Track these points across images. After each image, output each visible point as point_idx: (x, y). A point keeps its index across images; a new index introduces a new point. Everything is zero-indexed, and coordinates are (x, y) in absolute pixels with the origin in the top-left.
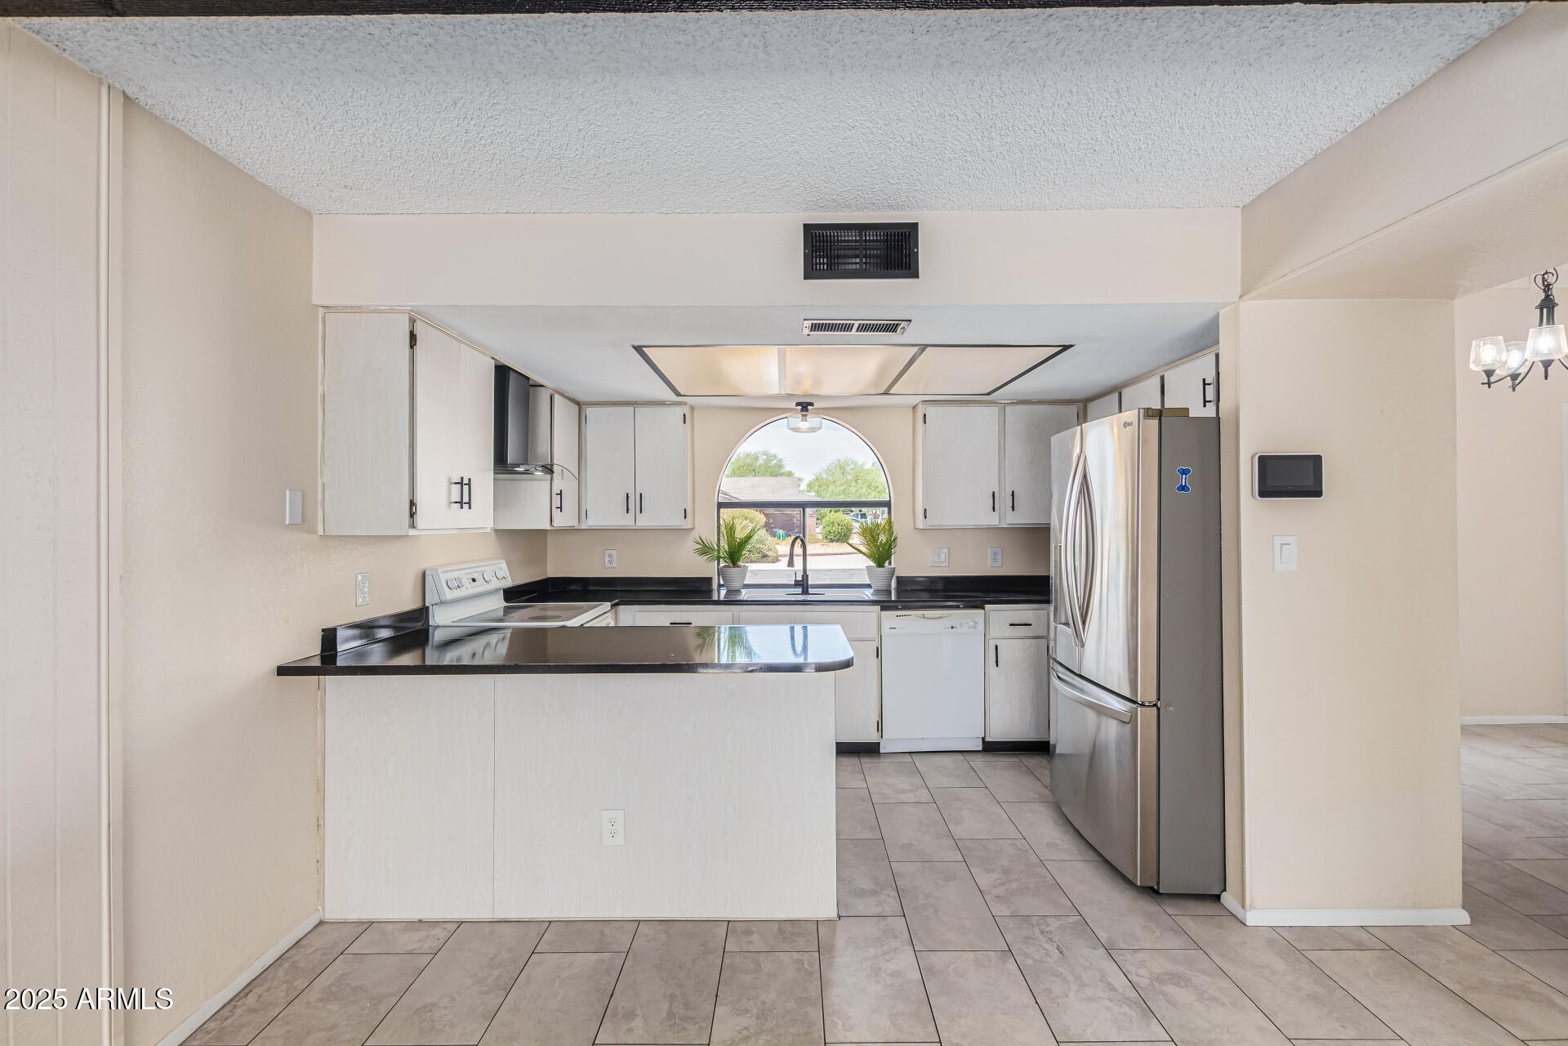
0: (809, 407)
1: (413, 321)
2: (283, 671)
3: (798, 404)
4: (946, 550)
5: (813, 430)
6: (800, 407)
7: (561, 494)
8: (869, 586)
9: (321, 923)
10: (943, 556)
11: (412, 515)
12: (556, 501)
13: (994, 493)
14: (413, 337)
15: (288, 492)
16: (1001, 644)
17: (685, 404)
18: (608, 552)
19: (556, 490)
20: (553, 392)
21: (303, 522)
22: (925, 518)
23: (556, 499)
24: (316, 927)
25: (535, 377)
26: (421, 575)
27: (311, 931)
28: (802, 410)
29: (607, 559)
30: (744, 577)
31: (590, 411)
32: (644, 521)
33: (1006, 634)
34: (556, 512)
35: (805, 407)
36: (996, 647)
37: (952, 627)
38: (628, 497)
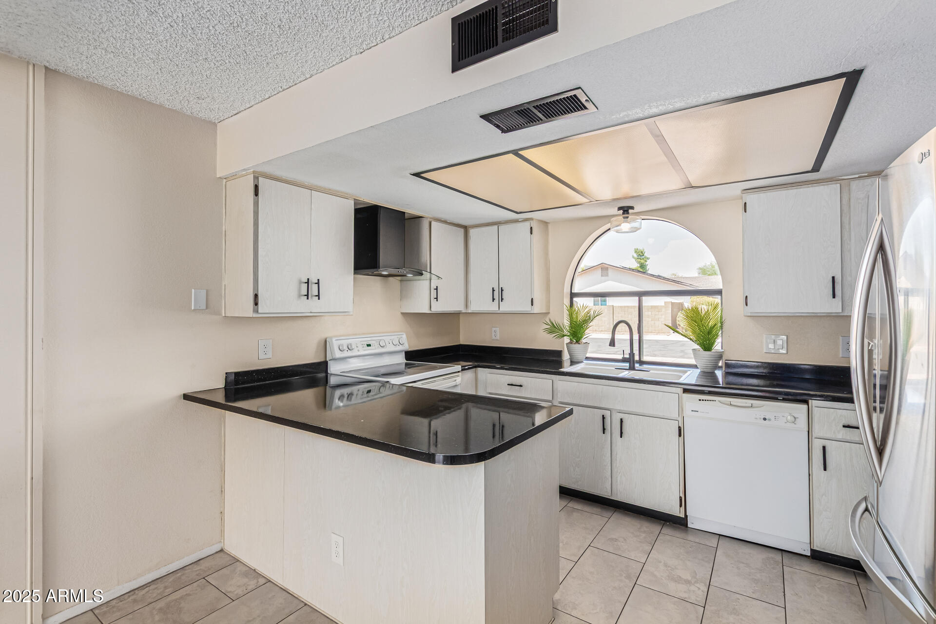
0: (630, 211)
1: (256, 178)
2: (186, 397)
3: (620, 209)
4: (784, 337)
5: (634, 230)
6: (621, 212)
7: (437, 289)
8: (695, 367)
9: (222, 551)
10: (780, 342)
11: (256, 304)
12: (434, 294)
13: (833, 278)
14: (256, 188)
15: (193, 290)
16: (831, 447)
17: (531, 219)
18: (494, 329)
19: (433, 286)
20: (431, 220)
21: (207, 308)
22: (747, 305)
23: (434, 293)
24: (217, 553)
25: (410, 211)
26: (323, 341)
27: (213, 554)
28: (623, 214)
29: (493, 334)
30: (586, 351)
31: (472, 232)
32: (505, 307)
33: (840, 436)
34: (434, 301)
35: (625, 210)
36: (824, 448)
37: (765, 419)
38: (493, 290)
